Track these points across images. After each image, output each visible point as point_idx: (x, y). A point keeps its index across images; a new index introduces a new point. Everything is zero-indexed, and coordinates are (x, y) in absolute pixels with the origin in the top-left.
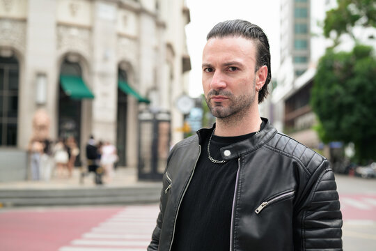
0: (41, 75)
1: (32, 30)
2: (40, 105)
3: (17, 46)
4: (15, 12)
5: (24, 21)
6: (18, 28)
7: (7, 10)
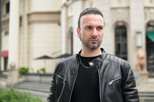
0: (138, 33)
1: (132, 12)
2: (139, 47)
3: (125, 20)
4: (124, 4)
5: (128, 8)
6: (125, 11)
7: (120, 3)
